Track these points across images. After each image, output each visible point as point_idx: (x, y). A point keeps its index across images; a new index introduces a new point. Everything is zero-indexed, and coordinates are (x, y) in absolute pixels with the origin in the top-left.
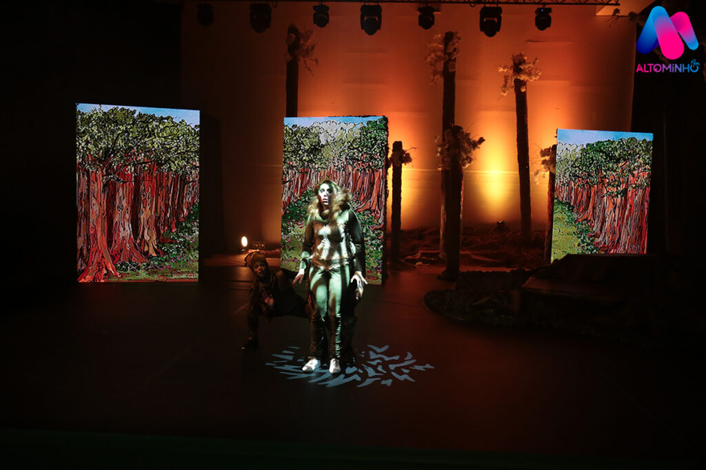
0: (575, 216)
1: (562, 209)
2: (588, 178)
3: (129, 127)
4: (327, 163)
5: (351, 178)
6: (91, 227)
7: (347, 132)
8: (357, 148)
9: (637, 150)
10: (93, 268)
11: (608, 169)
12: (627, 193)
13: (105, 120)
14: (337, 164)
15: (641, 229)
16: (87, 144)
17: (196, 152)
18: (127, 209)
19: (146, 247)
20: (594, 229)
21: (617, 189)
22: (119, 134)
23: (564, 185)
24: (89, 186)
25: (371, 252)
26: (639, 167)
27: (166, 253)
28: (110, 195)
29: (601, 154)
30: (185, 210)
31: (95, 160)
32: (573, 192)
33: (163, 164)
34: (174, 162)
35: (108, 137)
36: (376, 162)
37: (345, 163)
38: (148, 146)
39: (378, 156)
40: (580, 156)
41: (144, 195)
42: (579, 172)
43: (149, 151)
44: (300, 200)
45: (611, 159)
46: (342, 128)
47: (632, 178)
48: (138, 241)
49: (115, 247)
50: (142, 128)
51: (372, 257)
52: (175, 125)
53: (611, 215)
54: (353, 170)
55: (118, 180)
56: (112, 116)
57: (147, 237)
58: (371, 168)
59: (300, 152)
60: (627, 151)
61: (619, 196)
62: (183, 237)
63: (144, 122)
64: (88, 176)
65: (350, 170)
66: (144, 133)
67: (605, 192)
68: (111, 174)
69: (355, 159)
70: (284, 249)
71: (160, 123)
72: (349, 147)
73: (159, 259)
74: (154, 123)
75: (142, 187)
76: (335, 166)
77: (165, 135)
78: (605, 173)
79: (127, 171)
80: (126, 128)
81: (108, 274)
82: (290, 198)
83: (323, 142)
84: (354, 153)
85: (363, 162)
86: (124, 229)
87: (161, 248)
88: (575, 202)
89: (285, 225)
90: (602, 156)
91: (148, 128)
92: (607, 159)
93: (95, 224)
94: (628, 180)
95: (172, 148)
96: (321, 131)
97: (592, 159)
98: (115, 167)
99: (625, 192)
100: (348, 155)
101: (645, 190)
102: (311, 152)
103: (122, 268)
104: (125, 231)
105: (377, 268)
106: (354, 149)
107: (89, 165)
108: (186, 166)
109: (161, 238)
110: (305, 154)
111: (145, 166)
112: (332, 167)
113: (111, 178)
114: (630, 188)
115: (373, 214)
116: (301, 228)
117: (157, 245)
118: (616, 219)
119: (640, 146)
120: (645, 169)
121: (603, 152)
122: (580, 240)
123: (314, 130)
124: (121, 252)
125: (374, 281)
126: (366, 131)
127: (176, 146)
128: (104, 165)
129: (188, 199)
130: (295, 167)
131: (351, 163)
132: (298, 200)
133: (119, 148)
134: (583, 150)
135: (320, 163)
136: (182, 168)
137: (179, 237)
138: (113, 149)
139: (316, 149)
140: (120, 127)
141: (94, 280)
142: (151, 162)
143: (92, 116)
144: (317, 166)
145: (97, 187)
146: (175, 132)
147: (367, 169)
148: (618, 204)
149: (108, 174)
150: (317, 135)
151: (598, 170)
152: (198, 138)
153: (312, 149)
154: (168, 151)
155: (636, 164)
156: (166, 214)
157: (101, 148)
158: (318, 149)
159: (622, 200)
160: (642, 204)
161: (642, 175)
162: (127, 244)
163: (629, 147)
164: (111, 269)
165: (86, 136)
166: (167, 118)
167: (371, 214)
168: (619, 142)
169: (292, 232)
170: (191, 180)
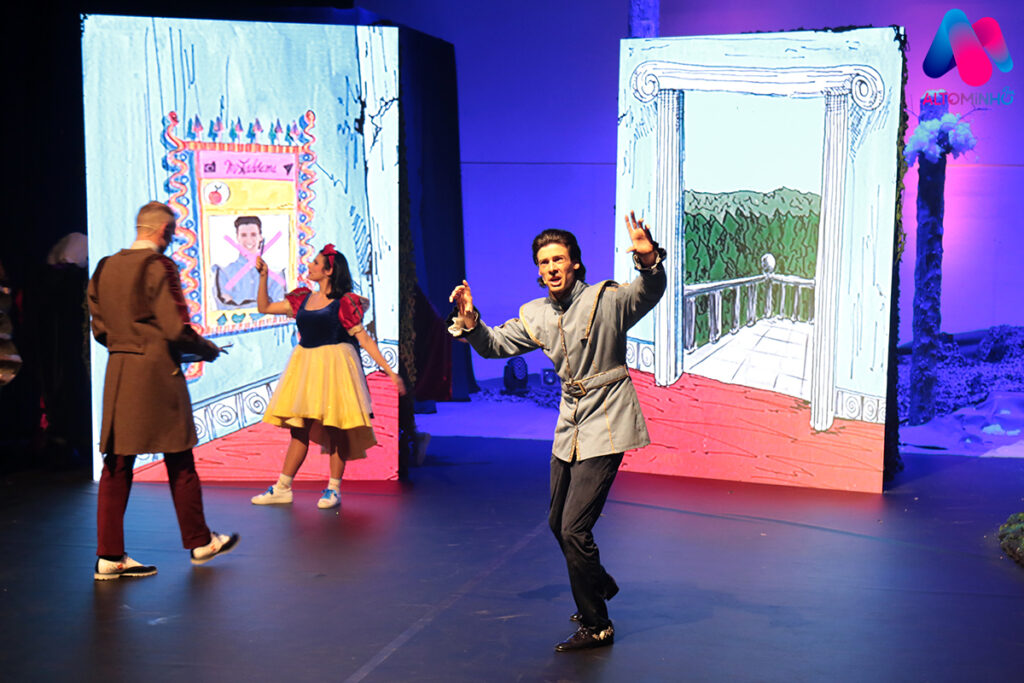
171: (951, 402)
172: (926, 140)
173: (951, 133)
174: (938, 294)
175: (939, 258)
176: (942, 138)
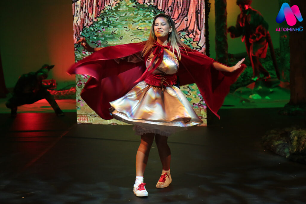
44: (97, 22)
51: (192, 90)
82: (83, 21)
105: (200, 105)
115: (191, 36)
132: (94, 23)
167: (188, 35)
171: (234, 85)
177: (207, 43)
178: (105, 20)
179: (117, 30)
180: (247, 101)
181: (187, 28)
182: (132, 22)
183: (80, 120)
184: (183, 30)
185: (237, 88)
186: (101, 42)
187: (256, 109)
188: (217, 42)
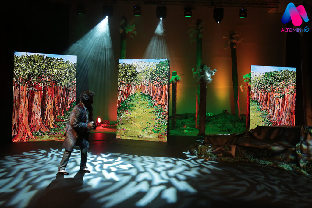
0: (261, 107)
1: (254, 104)
2: (266, 89)
3: (41, 64)
4: (140, 81)
5: (152, 89)
6: (20, 113)
7: (150, 67)
8: (155, 75)
9: (289, 76)
10: (21, 134)
11: (276, 85)
12: (285, 96)
13: (29, 60)
14: (145, 82)
15: (292, 114)
16: (19, 72)
17: (75, 76)
18: (39, 104)
19: (48, 123)
20: (270, 114)
21: (280, 94)
22: (36, 67)
23: (255, 92)
24: (19, 93)
25: (162, 125)
26: (290, 84)
27: (58, 126)
28: (30, 97)
29: (272, 78)
30: (69, 105)
31: (23, 80)
32: (259, 96)
33: (58, 82)
34: (63, 81)
35: (30, 68)
36: (164, 81)
37: (149, 82)
38: (50, 73)
39: (165, 78)
40: (262, 78)
41: (48, 98)
42: (262, 86)
43: (51, 76)
44: (127, 100)
45: (277, 80)
46: (147, 65)
47: (287, 89)
48: (44, 121)
49: (33, 123)
50: (47, 64)
51: (162, 128)
52: (64, 63)
53: (278, 107)
54: (152, 85)
55: (35, 90)
56: (33, 58)
57: (49, 119)
58: (161, 84)
59: (127, 76)
60: (284, 76)
61: (281, 98)
62: (67, 119)
63: (48, 61)
64: (19, 88)
65: (151, 85)
66: (48, 67)
67: (275, 96)
68: (31, 87)
69: (154, 80)
70: (119, 124)
71: (57, 62)
72: (151, 74)
73: (55, 129)
74: (54, 62)
75: (47, 94)
76: (144, 83)
77: (59, 67)
78: (274, 87)
79: (40, 85)
80: (40, 64)
81: (28, 137)
82: (121, 99)
83: (138, 71)
84: (153, 77)
85: (158, 81)
86: (37, 115)
87: (56, 124)
88: (260, 101)
89: (119, 112)
90: (272, 79)
91: (51, 64)
92: (275, 80)
93: (22, 112)
94: (285, 90)
95: (62, 74)
96: (137, 66)
97: (268, 80)
98: (33, 83)
99: (284, 96)
100: (150, 78)
101: (293, 95)
102: (132, 76)
103: (36, 134)
104: (38, 116)
105: (164, 134)
106: (153, 75)
107: (20, 82)
108: (69, 83)
109: (56, 119)
110: (129, 77)
111: (49, 83)
112: (142, 84)
113: (31, 89)
114: (286, 94)
115: (163, 107)
116: (127, 113)
117: (54, 122)
118: (280, 109)
119: (290, 73)
120: (293, 85)
121: (273, 77)
122: (263, 119)
123: (133, 65)
124: (35, 125)
125: (163, 140)
126: (159, 66)
127: (65, 73)
128: (28, 83)
129: (70, 99)
130: (124, 83)
131: (152, 82)
132: (126, 100)
133: (35, 74)
134: (263, 75)
135: (136, 82)
136: (67, 84)
137: (65, 118)
138: (32, 74)
139: (134, 75)
140: (36, 64)
141: (21, 140)
142: (52, 81)
143: (22, 58)
144: (135, 83)
145: (24, 94)
146: (64, 66)
147: (159, 85)
148: (281, 102)
149: (29, 87)
150: (135, 68)
151: (271, 86)
152: (76, 69)
153: (132, 75)
154: (60, 76)
155: (289, 82)
156: (59, 107)
157: (26, 74)
158: (135, 75)
159: (282, 99)
160: (292, 101)
161: (292, 87)
162: (39, 122)
163: (285, 74)
164: (30, 135)
165: (19, 68)
166: (61, 59)
167: (161, 106)
168: (281, 72)
169: (123, 116)
170: (72, 90)
171: (178, 126)
172: (173, 79)
173: (178, 79)
174: (176, 106)
175: (176, 100)
176: (176, 79)
177: (168, 110)
178: (130, 99)
179: (134, 103)
180: (183, 133)
181: (161, 104)
182: (140, 101)
183: (117, 137)
184: (160, 105)
185: (179, 127)
186: (128, 107)
187: (186, 136)
188: (173, 110)
